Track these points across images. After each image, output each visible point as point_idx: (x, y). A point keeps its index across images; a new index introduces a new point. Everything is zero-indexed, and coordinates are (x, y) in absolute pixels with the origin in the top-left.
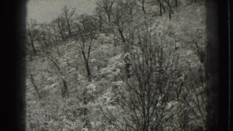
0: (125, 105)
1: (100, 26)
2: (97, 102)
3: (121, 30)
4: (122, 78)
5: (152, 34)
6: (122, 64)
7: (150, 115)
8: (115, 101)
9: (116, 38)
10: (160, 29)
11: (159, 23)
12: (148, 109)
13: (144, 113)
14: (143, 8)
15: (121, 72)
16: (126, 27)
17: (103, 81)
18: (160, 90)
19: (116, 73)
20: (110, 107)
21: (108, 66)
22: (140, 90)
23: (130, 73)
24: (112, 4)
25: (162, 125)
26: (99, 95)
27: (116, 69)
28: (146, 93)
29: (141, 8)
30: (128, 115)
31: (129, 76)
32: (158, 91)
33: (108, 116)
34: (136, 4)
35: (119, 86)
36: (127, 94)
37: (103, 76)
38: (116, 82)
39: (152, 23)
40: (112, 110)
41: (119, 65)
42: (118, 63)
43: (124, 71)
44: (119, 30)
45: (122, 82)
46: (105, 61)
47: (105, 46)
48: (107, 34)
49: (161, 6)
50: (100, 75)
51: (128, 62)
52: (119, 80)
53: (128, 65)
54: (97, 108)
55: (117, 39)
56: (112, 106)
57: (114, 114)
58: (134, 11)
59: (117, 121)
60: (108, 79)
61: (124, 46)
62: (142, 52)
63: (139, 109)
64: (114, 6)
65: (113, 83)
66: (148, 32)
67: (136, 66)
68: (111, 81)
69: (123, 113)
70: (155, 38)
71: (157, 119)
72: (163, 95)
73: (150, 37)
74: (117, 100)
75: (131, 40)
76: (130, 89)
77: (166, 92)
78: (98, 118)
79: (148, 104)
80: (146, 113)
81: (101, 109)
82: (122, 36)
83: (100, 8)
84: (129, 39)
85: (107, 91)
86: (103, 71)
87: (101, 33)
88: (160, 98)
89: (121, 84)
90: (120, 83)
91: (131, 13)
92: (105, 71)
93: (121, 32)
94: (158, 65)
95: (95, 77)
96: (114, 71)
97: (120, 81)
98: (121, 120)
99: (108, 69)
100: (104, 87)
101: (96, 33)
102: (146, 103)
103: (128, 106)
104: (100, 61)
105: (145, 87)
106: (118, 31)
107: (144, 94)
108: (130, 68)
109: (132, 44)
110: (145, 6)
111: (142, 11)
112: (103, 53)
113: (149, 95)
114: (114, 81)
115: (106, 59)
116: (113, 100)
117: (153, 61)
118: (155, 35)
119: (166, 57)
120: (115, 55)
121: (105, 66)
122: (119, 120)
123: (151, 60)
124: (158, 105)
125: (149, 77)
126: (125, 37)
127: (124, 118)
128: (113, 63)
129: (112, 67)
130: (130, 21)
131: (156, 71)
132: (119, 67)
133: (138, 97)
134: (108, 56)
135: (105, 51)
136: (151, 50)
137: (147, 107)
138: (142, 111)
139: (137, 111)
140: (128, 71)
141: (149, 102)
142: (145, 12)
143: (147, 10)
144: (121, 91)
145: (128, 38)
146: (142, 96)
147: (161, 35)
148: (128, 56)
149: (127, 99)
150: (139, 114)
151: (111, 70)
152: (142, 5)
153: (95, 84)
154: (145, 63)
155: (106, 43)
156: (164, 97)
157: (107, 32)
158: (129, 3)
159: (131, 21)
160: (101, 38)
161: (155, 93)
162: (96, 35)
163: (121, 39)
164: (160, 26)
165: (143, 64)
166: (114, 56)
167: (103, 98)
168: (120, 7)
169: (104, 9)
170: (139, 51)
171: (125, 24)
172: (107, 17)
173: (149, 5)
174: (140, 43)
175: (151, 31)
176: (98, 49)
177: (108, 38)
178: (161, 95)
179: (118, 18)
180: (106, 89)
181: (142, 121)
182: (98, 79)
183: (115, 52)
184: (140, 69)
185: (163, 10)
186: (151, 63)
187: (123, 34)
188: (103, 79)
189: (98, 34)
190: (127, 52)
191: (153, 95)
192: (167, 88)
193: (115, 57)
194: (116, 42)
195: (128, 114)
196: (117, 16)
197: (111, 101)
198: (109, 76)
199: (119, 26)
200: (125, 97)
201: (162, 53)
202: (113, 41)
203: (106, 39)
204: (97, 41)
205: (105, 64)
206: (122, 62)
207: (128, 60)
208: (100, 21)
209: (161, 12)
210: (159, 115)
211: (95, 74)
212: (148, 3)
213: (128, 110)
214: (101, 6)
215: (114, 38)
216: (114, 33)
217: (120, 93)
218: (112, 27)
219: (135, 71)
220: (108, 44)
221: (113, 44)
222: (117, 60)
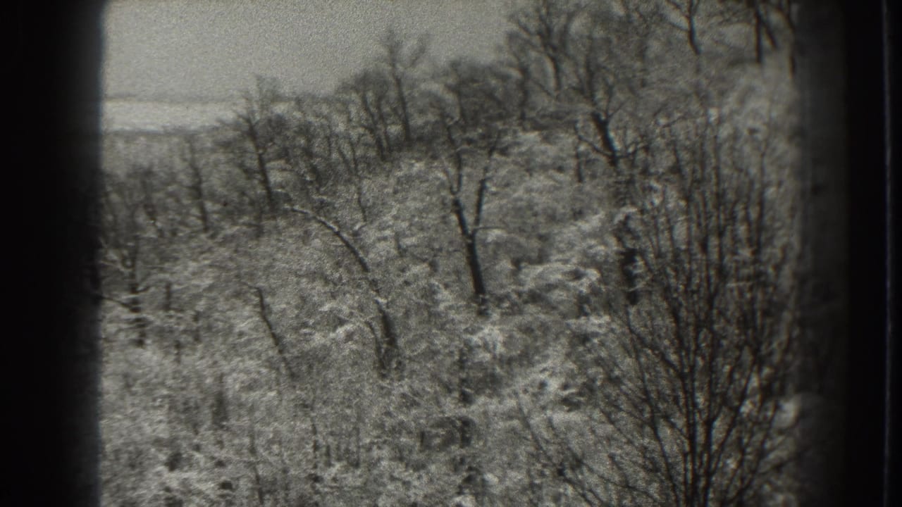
0: (619, 409)
1: (523, 103)
2: (510, 396)
3: (603, 118)
4: (609, 307)
5: (725, 132)
6: (608, 248)
7: (714, 447)
8: (580, 394)
9: (582, 148)
10: (755, 114)
11: (750, 91)
12: (709, 424)
13: (692, 438)
14: (691, 33)
15: (604, 280)
16: (621, 105)
17: (533, 313)
18: (755, 352)
19: (583, 287)
20: (560, 417)
21: (553, 258)
22: (677, 352)
23: (640, 285)
24: (571, 16)
25: (761, 487)
26: (517, 370)
27: (582, 269)
28: (700, 362)
29: (682, 35)
30: (628, 448)
31: (633, 298)
32: (747, 357)
33: (552, 449)
34: (662, 18)
35: (596, 335)
36: (627, 364)
37: (534, 298)
38: (583, 320)
39: (722, 93)
40: (569, 428)
41: (596, 254)
42: (590, 247)
43: (615, 276)
44: (595, 117)
45: (606, 318)
46: (542, 238)
47: (539, 181)
48: (545, 132)
49: (761, 24)
50: (520, 294)
51: (630, 244)
52: (594, 310)
53: (628, 257)
54: (511, 418)
55: (586, 154)
56: (569, 411)
57: (575, 445)
58: (655, 46)
59: (585, 469)
60: (551, 307)
61: (611, 180)
62: (683, 203)
63: (673, 426)
64: (577, 26)
65: (572, 321)
66: (708, 124)
67: (659, 255)
68: (565, 316)
69: (609, 439)
70: (732, 149)
71: (740, 463)
72: (766, 371)
73: (717, 149)
74: (589, 389)
75: (641, 155)
76: (636, 345)
77: (776, 358)
78: (516, 457)
79: (709, 406)
80: (701, 438)
81: (525, 421)
82: (607, 143)
83: (525, 35)
84: (634, 153)
85: (550, 351)
86: (531, 276)
87: (525, 130)
88: (755, 382)
89: (600, 326)
90: (597, 322)
91: (641, 53)
92: (540, 276)
93: (602, 126)
94: (746, 253)
95: (500, 300)
96: (577, 275)
97: (599, 316)
98: (604, 468)
99: (555, 270)
100: (536, 339)
101: (505, 132)
102: (701, 399)
103: (630, 414)
104: (522, 240)
105: (696, 338)
106: (592, 125)
107: (693, 368)
108: (635, 267)
109: (645, 172)
110: (698, 24)
111: (688, 47)
112: (530, 206)
113: (710, 369)
114: (578, 317)
115: (543, 231)
116: (573, 390)
117: (727, 240)
118: (735, 136)
119: (778, 225)
120: (578, 214)
121: (542, 259)
122: (595, 467)
123: (721, 234)
124: (747, 408)
125: (710, 301)
126: (617, 145)
127: (612, 457)
128: (571, 245)
129: (566, 262)
130: (635, 86)
131: (738, 280)
132: (592, 262)
133: (670, 380)
134: (553, 218)
135: (542, 201)
136: (720, 196)
137: (704, 416)
138: (685, 430)
139: (665, 432)
140: (629, 279)
141: (711, 396)
142: (697, 51)
143: (705, 41)
144: (603, 354)
145: (631, 150)
146: (684, 376)
147: (760, 136)
148: (628, 218)
149: (628, 385)
150: (671, 441)
151: (564, 274)
152: (683, 22)
153: (506, 327)
154: (696, 247)
155: (544, 168)
156: (771, 379)
157: (548, 126)
158: (635, 16)
159: (644, 84)
160: (524, 149)
161: (738, 365)
162: (508, 139)
163: (605, 155)
164: (752, 104)
165: (688, 251)
166: (576, 219)
167: (533, 381)
168: (599, 33)
169: (536, 40)
170: (674, 201)
171: (620, 96)
172: (550, 68)
173: (714, 20)
174: (676, 169)
175: (720, 121)
176: (515, 191)
177: (552, 150)
178: (760, 371)
179: (592, 71)
180: (546, 345)
181: (683, 470)
182: (515, 310)
183: (578, 206)
184: (676, 270)
185: (766, 43)
186: (720, 246)
187: (612, 135)
188: (531, 308)
189: (515, 132)
190: (624, 205)
191: (727, 368)
192: (780, 344)
193: (580, 223)
194: (583, 167)
195: (630, 442)
196: (588, 66)
197: (566, 393)
198: (556, 295)
199: (595, 104)
200: (617, 378)
201: (761, 203)
202: (572, 163)
203: (543, 153)
204: (509, 160)
205: (541, 250)
206: (606, 244)
207: (629, 237)
208: (522, 86)
209: (759, 49)
210: (749, 450)
211: (502, 286)
212: (710, 16)
213: (630, 426)
214: (525, 29)
215: (576, 148)
216: (576, 130)
217: (598, 362)
218: (566, 106)
219: (658, 278)
220: (551, 172)
221: (572, 172)
222: (585, 236)
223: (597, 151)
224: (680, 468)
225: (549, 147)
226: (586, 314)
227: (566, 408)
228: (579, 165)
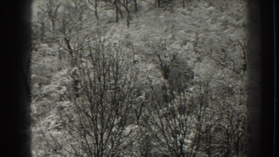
0: (73, 130)
1: (42, 34)
2: (38, 126)
3: (68, 39)
4: (70, 98)
5: (106, 44)
6: (69, 80)
7: (104, 142)
8: (61, 126)
9: (61, 49)
10: (116, 38)
11: (114, 31)
12: (102, 135)
13: (97, 139)
14: (96, 12)
15: (68, 90)
16: (74, 36)
17: (45, 100)
18: (117, 112)
19: (62, 92)
20: (55, 133)
21: (52, 83)
22: (92, 112)
23: (79, 91)
24: (58, 7)
25: (119, 154)
26: (41, 119)
27: (61, 87)
28: (99, 115)
29: (93, 13)
30: (77, 143)
31: (78, 96)
32: (114, 113)
33: (52, 143)
34: (87, 8)
35: (65, 107)
36: (75, 116)
37: (46, 95)
38: (61, 102)
39: (106, 32)
40: (58, 136)
41: (65, 82)
42: (64, 80)
43: (72, 88)
44: (65, 39)
45: (69, 102)
46: (48, 77)
47: (47, 59)
48: (50, 44)
49: (118, 10)
50: (41, 94)
51: (76, 79)
52: (65, 100)
53: (76, 82)
54: (39, 133)
56: (58, 131)
57: (59, 141)
58: (85, 17)
59: (63, 149)
60: (51, 98)
61: (70, 59)
62: (93, 66)
63: (91, 135)
64: (60, 10)
65: (58, 103)
66: (100, 41)
67: (85, 83)
68: (56, 101)
69: (71, 140)
70: (109, 49)
71: (112, 146)
72: (120, 118)
73: (103, 49)
74: (64, 124)
75: (80, 51)
76: (79, 110)
77: (123, 114)
78: (40, 146)
79: (102, 129)
80: (99, 139)
81: (43, 134)
82: (69, 47)
83: (43, 13)
84: (78, 51)
85: (51, 112)
86: (45, 89)
87: (43, 43)
88: (116, 122)
89: (67, 104)
90: (66, 103)
91: (80, 18)
92: (48, 89)
93: (67, 42)
94: (113, 81)
95: (35, 96)
96: (60, 88)
97: (67, 101)
98: (69, 149)
99: (52, 87)
100: (46, 109)
101: (36, 43)
102: (99, 127)
103: (77, 132)
104: (42, 78)
105: (97, 108)
106: (64, 42)
107: (96, 117)
108: (78, 86)
109: (81, 56)
110: (98, 9)
111: (95, 17)
112: (44, 67)
113: (102, 118)
114: (60, 101)
115: (48, 75)
116: (59, 125)
117: (107, 77)
118: (109, 45)
119: (123, 73)
120: (60, 69)
121: (48, 83)
122: (67, 148)
123: (104, 75)
124: (114, 129)
125: (102, 96)
126: (72, 48)
127: (72, 145)
128: (58, 79)
129: (56, 84)
130: (79, 29)
131: (111, 89)
132: (65, 85)
133: (89, 121)
134: (52, 71)
135: (48, 66)
136: (104, 64)
137: (100, 132)
138: (94, 137)
139: (88, 137)
140: (76, 89)
141: (103, 126)
142: (97, 17)
143: (101, 15)
144: (68, 113)
145: (76, 49)
146: (94, 120)
147: (117, 45)
148: (76, 70)
149: (76, 123)
150: (90, 140)
151: (56, 88)
152: (94, 9)
153: (37, 105)
154: (97, 80)
155: (49, 55)
156: (122, 120)
157: (50, 42)
158: (78, 6)
159: (81, 29)
160: (43, 49)
161: (110, 116)
162: (37, 46)
163: (68, 51)
164: (115, 35)
165: (94, 81)
166: (59, 71)
167: (46, 122)
168: (67, 12)
169: (47, 14)
170: (90, 65)
171: (73, 32)
172: (51, 23)
173: (103, 9)
174: (90, 55)
175: (104, 41)
176: (39, 62)
177: (51, 49)
178: (118, 118)
179: (65, 24)
180: (50, 110)
181: (94, 149)
182: (40, 99)
183: (60, 66)
184: (91, 86)
185: (119, 16)
186: (104, 79)
187: (70, 44)
188: (45, 99)
189: (40, 44)
190: (74, 66)
191: (107, 118)
192: (124, 110)
193: (60, 72)
194: (61, 55)
195: (77, 141)
196: (63, 22)
197: (57, 125)
198: (53, 95)
199: (65, 35)
200: (73, 121)
201: (117, 67)
202: (58, 53)
203: (49, 50)
204: (38, 52)
205: (48, 81)
206: (69, 79)
207: (76, 76)
208: (42, 29)
209: (117, 17)
210: (115, 142)
211: (36, 92)
212: (102, 7)
213: (77, 136)
214: (43, 10)
215: (59, 49)
216: (59, 43)
217: (67, 115)
218: (56, 36)
219: (85, 89)
220: (51, 56)
221: (57, 57)
222: (62, 76)
223: (66, 49)
224: (93, 149)
225: (50, 48)
226: (63, 101)
227: (57, 130)
228: (60, 54)
